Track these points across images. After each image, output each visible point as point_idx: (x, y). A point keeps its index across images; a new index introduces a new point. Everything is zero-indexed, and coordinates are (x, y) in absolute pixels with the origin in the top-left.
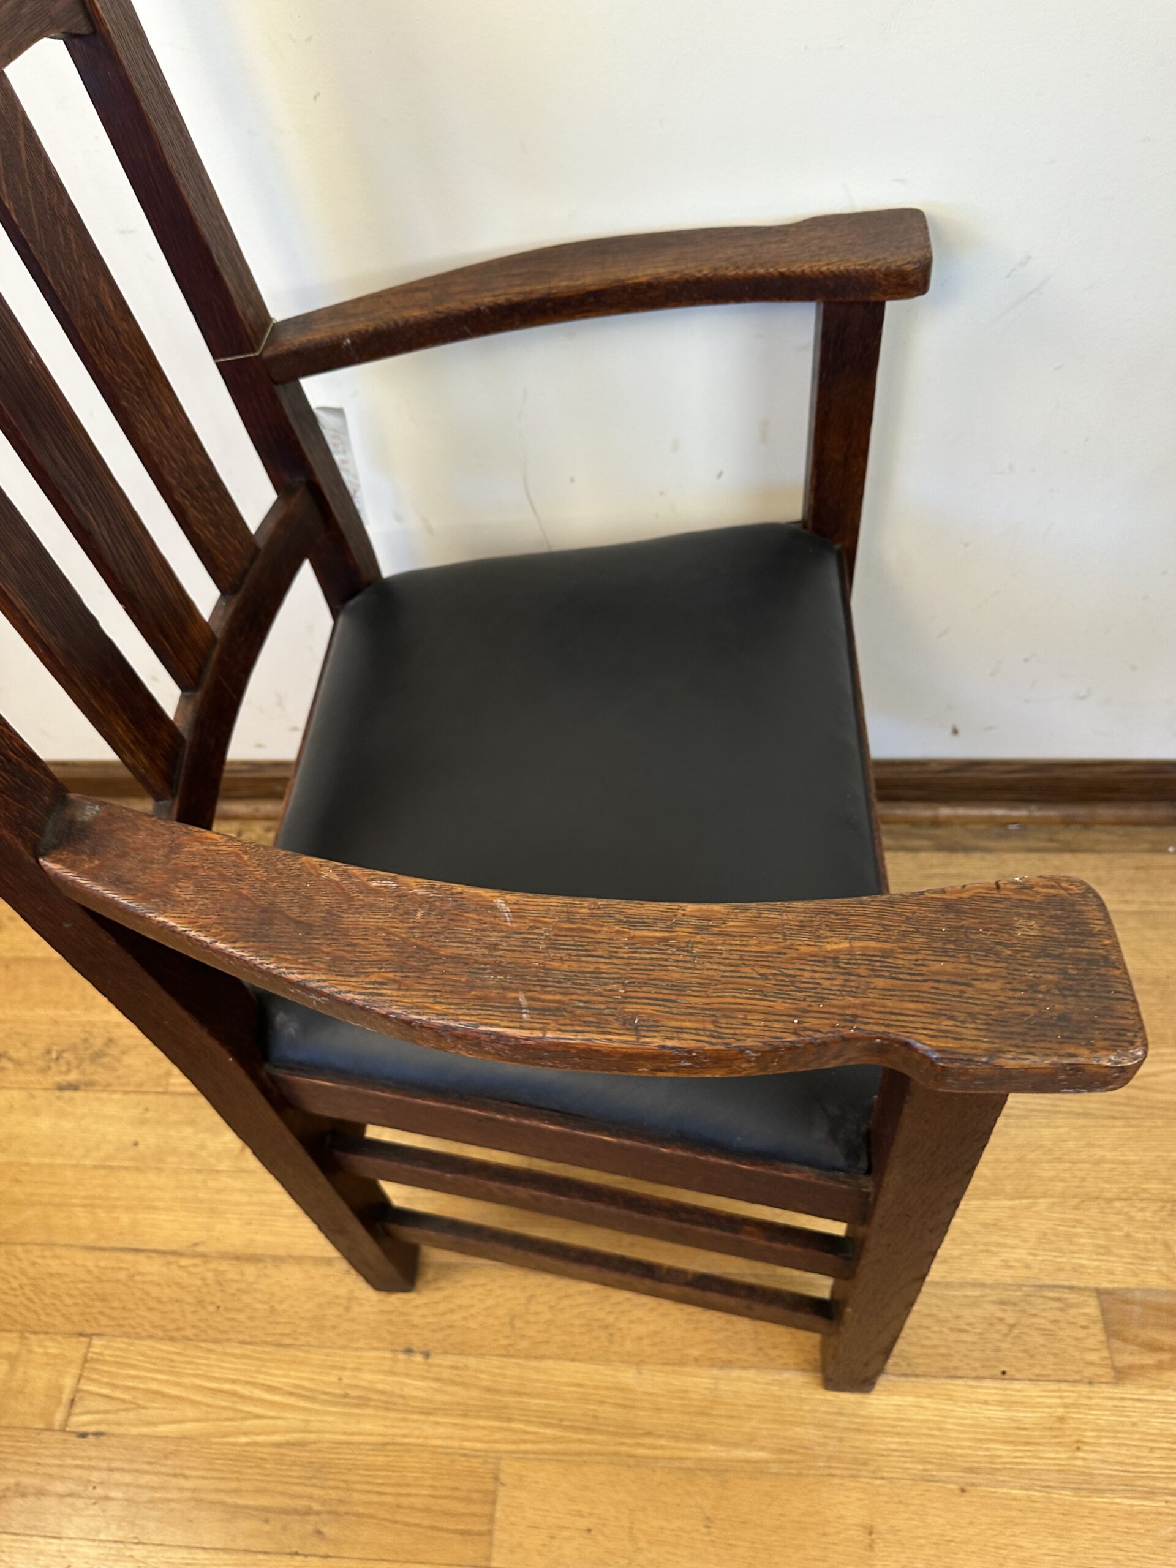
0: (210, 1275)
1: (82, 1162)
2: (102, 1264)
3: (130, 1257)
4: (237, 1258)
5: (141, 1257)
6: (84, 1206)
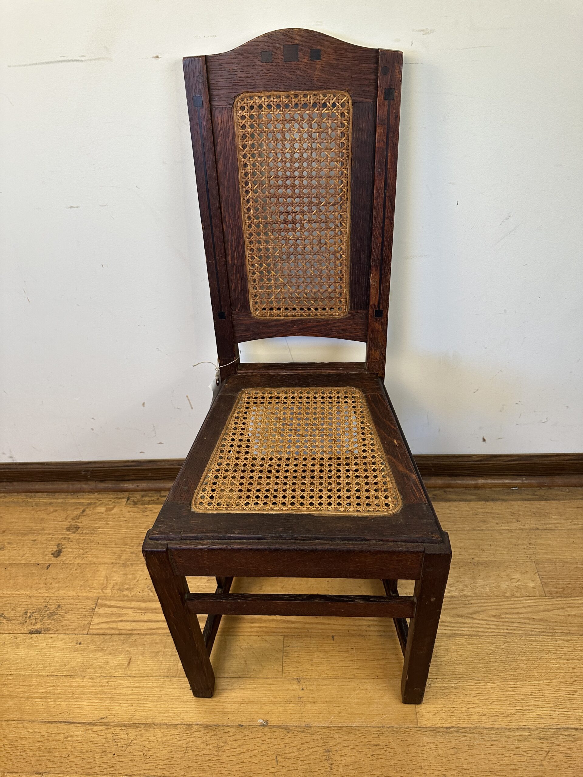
0: (109, 736)
1: (40, 674)
2: (50, 731)
3: (65, 726)
4: (125, 726)
5: (72, 726)
6: (41, 698)
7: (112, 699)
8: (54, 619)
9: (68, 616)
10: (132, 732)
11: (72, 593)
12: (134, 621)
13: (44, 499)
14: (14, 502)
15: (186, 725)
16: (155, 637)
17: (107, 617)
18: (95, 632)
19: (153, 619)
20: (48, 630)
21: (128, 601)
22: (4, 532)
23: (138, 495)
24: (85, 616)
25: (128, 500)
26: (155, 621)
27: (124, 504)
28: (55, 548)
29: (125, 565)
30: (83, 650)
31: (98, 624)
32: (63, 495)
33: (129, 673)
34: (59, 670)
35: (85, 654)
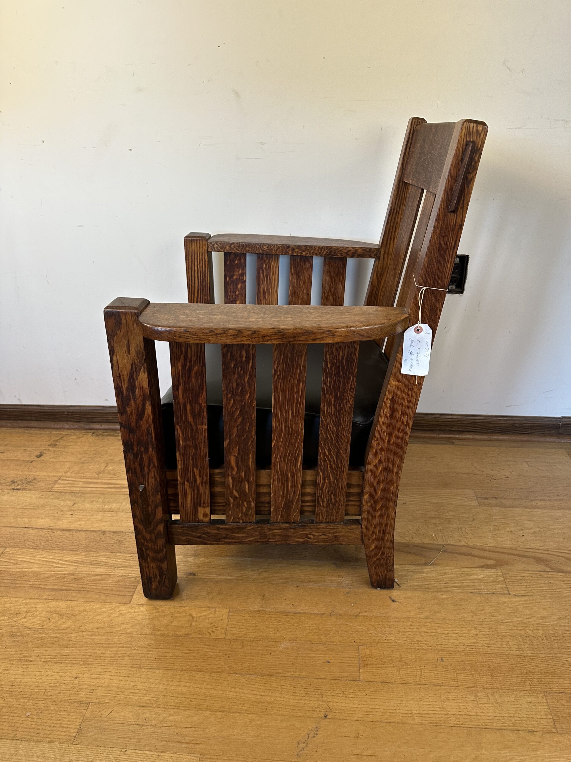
7: (58, 519)
8: (31, 485)
9: (38, 483)
10: (67, 534)
11: (45, 474)
12: (82, 487)
13: (37, 431)
14: (16, 432)
15: (103, 531)
16: (93, 494)
17: (65, 485)
18: (55, 491)
19: (95, 486)
20: (25, 489)
21: (80, 478)
22: (6, 445)
23: (101, 432)
24: (50, 484)
25: (93, 433)
26: (96, 488)
27: (90, 435)
28: (39, 454)
29: (83, 463)
30: (46, 498)
31: (58, 487)
32: (50, 430)
33: (72, 509)
34: (27, 506)
35: (46, 500)
